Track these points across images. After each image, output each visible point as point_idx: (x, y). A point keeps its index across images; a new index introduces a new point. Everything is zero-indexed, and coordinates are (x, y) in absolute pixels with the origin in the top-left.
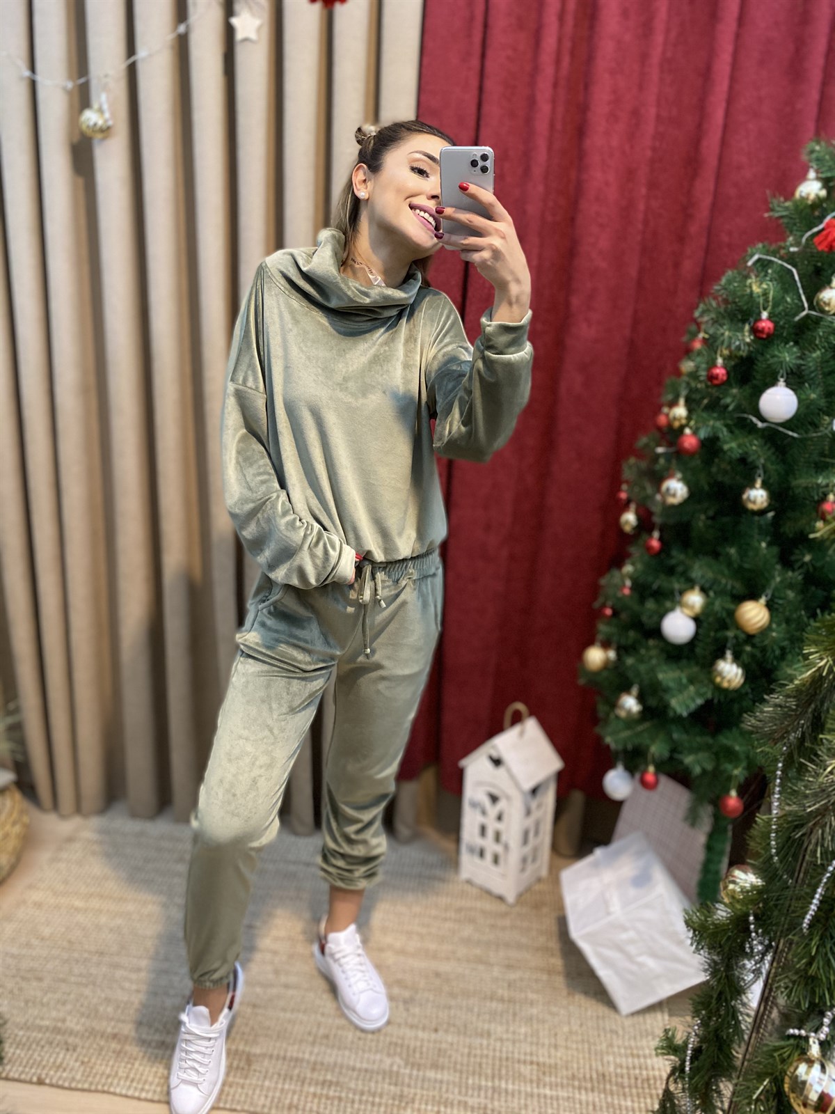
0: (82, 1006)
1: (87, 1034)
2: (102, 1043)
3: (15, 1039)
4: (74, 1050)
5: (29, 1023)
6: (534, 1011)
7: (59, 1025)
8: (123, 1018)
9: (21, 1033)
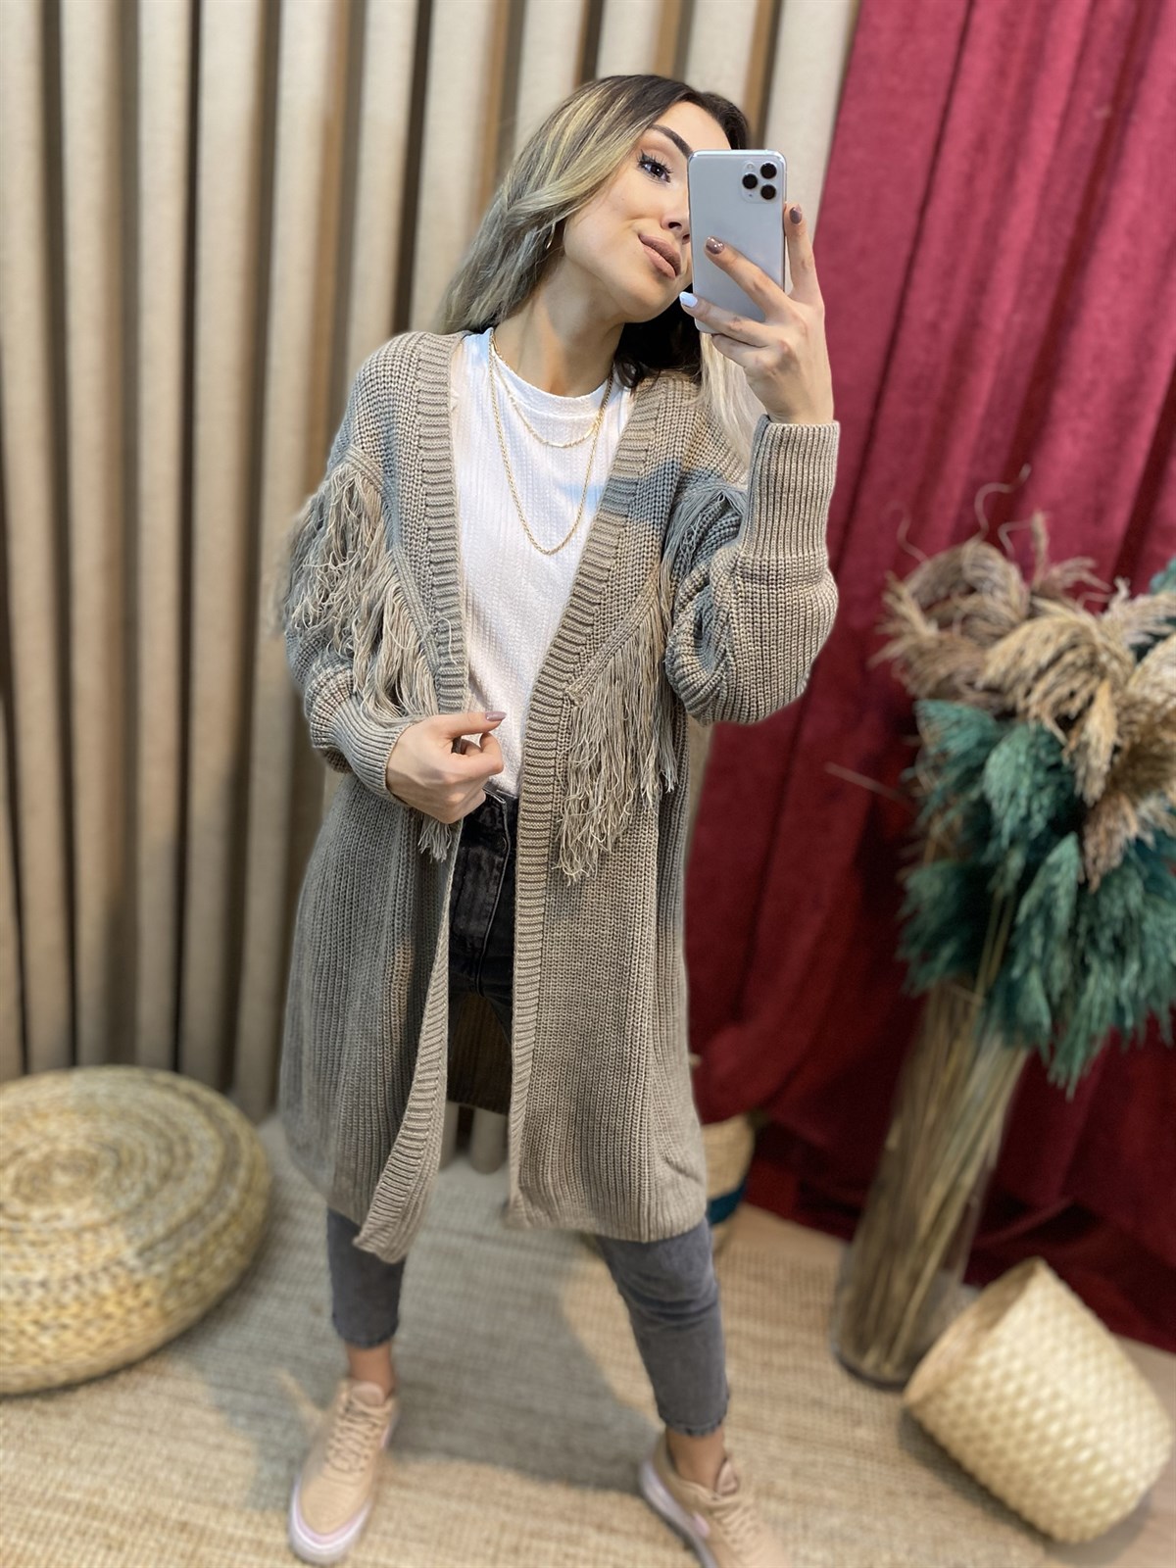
0: (131, 1468)
1: (139, 1520)
2: (164, 1540)
3: (26, 1523)
4: (120, 1549)
5: (49, 1495)
6: (835, 1521)
7: (96, 1500)
8: (195, 1493)
9: (37, 1512)
